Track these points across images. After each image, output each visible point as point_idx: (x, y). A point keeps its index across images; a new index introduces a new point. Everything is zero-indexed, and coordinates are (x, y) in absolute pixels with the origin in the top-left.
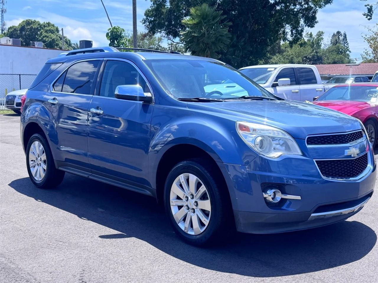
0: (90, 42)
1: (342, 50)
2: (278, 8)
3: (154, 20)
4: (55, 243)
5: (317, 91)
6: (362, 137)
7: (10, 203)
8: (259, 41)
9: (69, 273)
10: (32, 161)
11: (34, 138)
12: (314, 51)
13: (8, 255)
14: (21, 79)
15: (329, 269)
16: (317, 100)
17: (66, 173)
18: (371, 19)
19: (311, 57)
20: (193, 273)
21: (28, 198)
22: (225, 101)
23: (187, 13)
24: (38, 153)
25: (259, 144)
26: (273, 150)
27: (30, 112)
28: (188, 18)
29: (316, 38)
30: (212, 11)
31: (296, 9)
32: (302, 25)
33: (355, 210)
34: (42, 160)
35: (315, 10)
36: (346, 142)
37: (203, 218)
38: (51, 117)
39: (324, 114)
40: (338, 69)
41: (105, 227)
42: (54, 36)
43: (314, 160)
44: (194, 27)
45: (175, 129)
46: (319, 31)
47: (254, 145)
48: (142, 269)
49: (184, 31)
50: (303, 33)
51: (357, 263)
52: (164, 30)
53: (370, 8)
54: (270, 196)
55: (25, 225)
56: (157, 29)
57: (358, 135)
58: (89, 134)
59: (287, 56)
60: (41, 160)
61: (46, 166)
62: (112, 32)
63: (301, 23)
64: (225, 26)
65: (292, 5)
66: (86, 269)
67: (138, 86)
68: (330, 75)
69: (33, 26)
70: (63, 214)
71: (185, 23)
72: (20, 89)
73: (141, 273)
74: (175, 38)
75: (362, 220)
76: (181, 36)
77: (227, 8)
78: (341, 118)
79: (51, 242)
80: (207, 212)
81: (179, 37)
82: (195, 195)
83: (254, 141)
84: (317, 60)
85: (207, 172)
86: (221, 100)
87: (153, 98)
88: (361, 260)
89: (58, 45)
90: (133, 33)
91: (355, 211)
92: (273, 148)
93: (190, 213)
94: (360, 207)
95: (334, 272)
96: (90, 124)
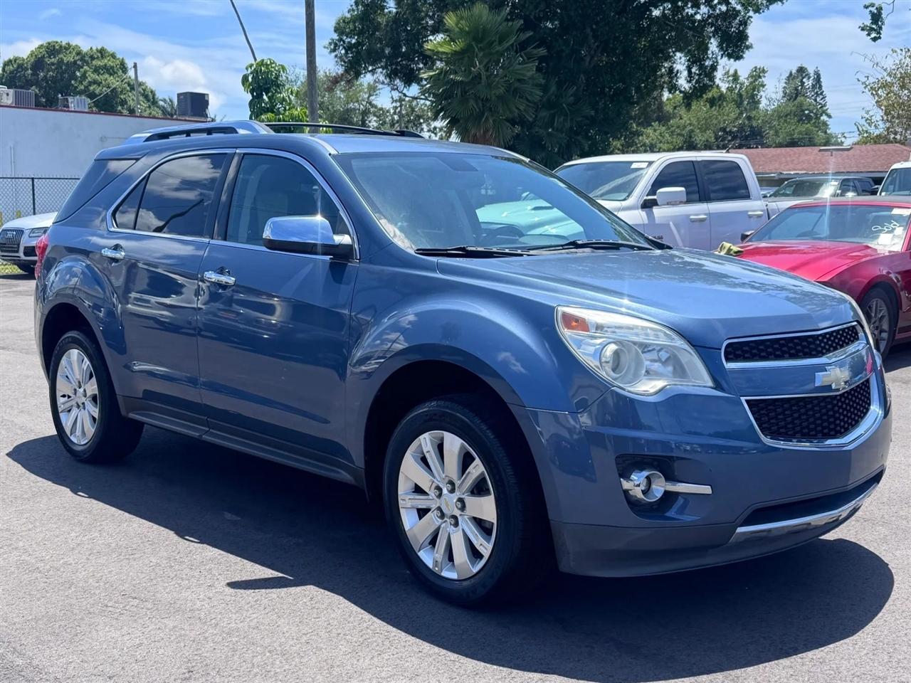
0: (203, 95)
1: (810, 112)
2: (656, 13)
3: (358, 44)
4: (121, 603)
5: (750, 217)
6: (858, 339)
7: (12, 502)
8: (612, 93)
9: (154, 678)
10: (64, 396)
11: (69, 342)
12: (744, 115)
13: (8, 634)
14: (36, 190)
15: (779, 661)
16: (750, 241)
17: (145, 425)
18: (880, 38)
19: (735, 129)
20: (455, 675)
21: (54, 488)
22: (528, 255)
23: (437, 25)
24: (78, 377)
25: (611, 362)
26: (645, 375)
27: (58, 276)
28: (440, 37)
29: (747, 83)
30: (496, 20)
31: (698, 15)
32: (713, 55)
33: (841, 515)
34: (88, 395)
35: (744, 17)
36: (820, 354)
37: (477, 539)
38: (109, 289)
39: (767, 283)
40: (801, 159)
41: (243, 560)
42: (114, 82)
43: (743, 399)
44: (456, 59)
45: (410, 323)
46: (756, 67)
47: (598, 364)
48: (332, 667)
49: (431, 69)
50: (715, 74)
51: (846, 643)
52: (382, 67)
53: (875, 11)
54: (639, 485)
55: (47, 558)
56: (365, 65)
57: (846, 336)
58: (201, 330)
59: (678, 127)
60: (85, 396)
61: (97, 410)
62: (256, 73)
63: (711, 49)
64: (530, 57)
65: (689, 6)
66: (196, 668)
67: (319, 218)
68: (781, 173)
69: (65, 59)
70: (139, 527)
71: (433, 51)
72: (34, 214)
73: (328, 675)
74: (409, 86)
75: (859, 537)
76: (425, 83)
77: (533, 13)
78: (806, 294)
79: (110, 600)
80: (487, 526)
81: (418, 84)
82: (457, 483)
83: (599, 353)
84: (749, 137)
85: (487, 429)
86: (519, 252)
87: (356, 246)
88: (855, 637)
89: (126, 103)
90: (306, 73)
91: (840, 518)
92: (643, 372)
93: (447, 527)
94: (852, 508)
95: (791, 667)
96: (203, 307)
